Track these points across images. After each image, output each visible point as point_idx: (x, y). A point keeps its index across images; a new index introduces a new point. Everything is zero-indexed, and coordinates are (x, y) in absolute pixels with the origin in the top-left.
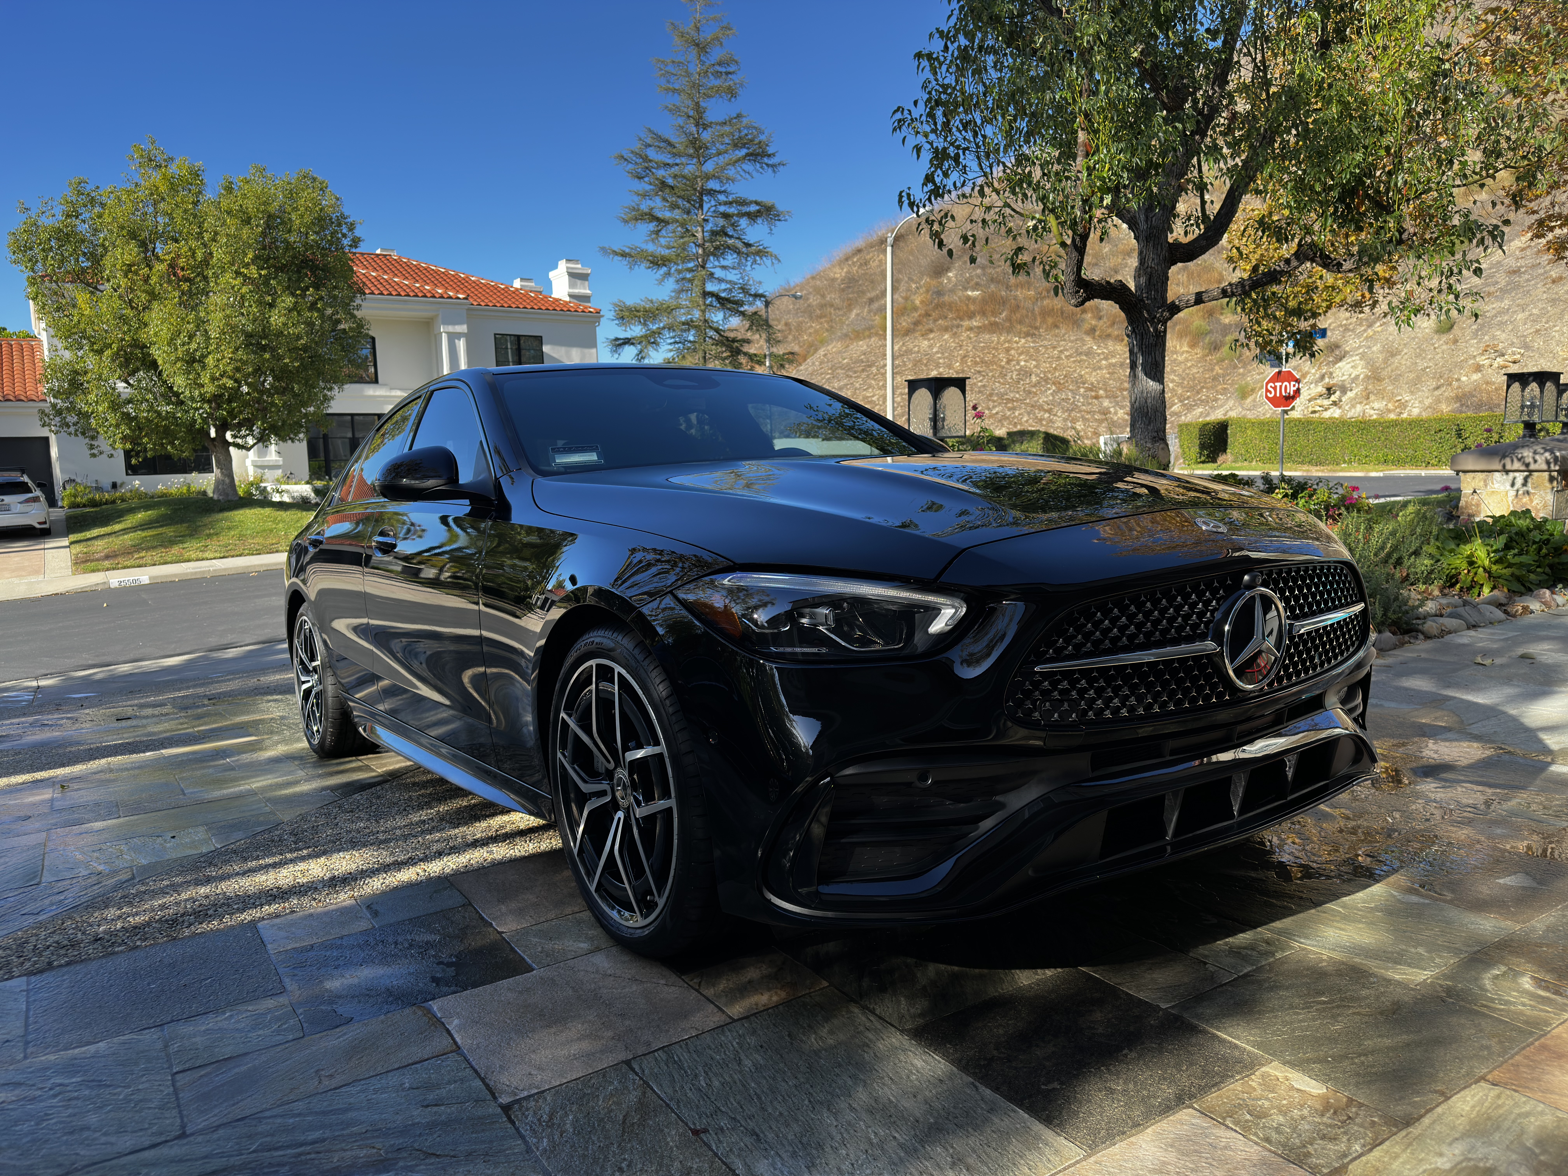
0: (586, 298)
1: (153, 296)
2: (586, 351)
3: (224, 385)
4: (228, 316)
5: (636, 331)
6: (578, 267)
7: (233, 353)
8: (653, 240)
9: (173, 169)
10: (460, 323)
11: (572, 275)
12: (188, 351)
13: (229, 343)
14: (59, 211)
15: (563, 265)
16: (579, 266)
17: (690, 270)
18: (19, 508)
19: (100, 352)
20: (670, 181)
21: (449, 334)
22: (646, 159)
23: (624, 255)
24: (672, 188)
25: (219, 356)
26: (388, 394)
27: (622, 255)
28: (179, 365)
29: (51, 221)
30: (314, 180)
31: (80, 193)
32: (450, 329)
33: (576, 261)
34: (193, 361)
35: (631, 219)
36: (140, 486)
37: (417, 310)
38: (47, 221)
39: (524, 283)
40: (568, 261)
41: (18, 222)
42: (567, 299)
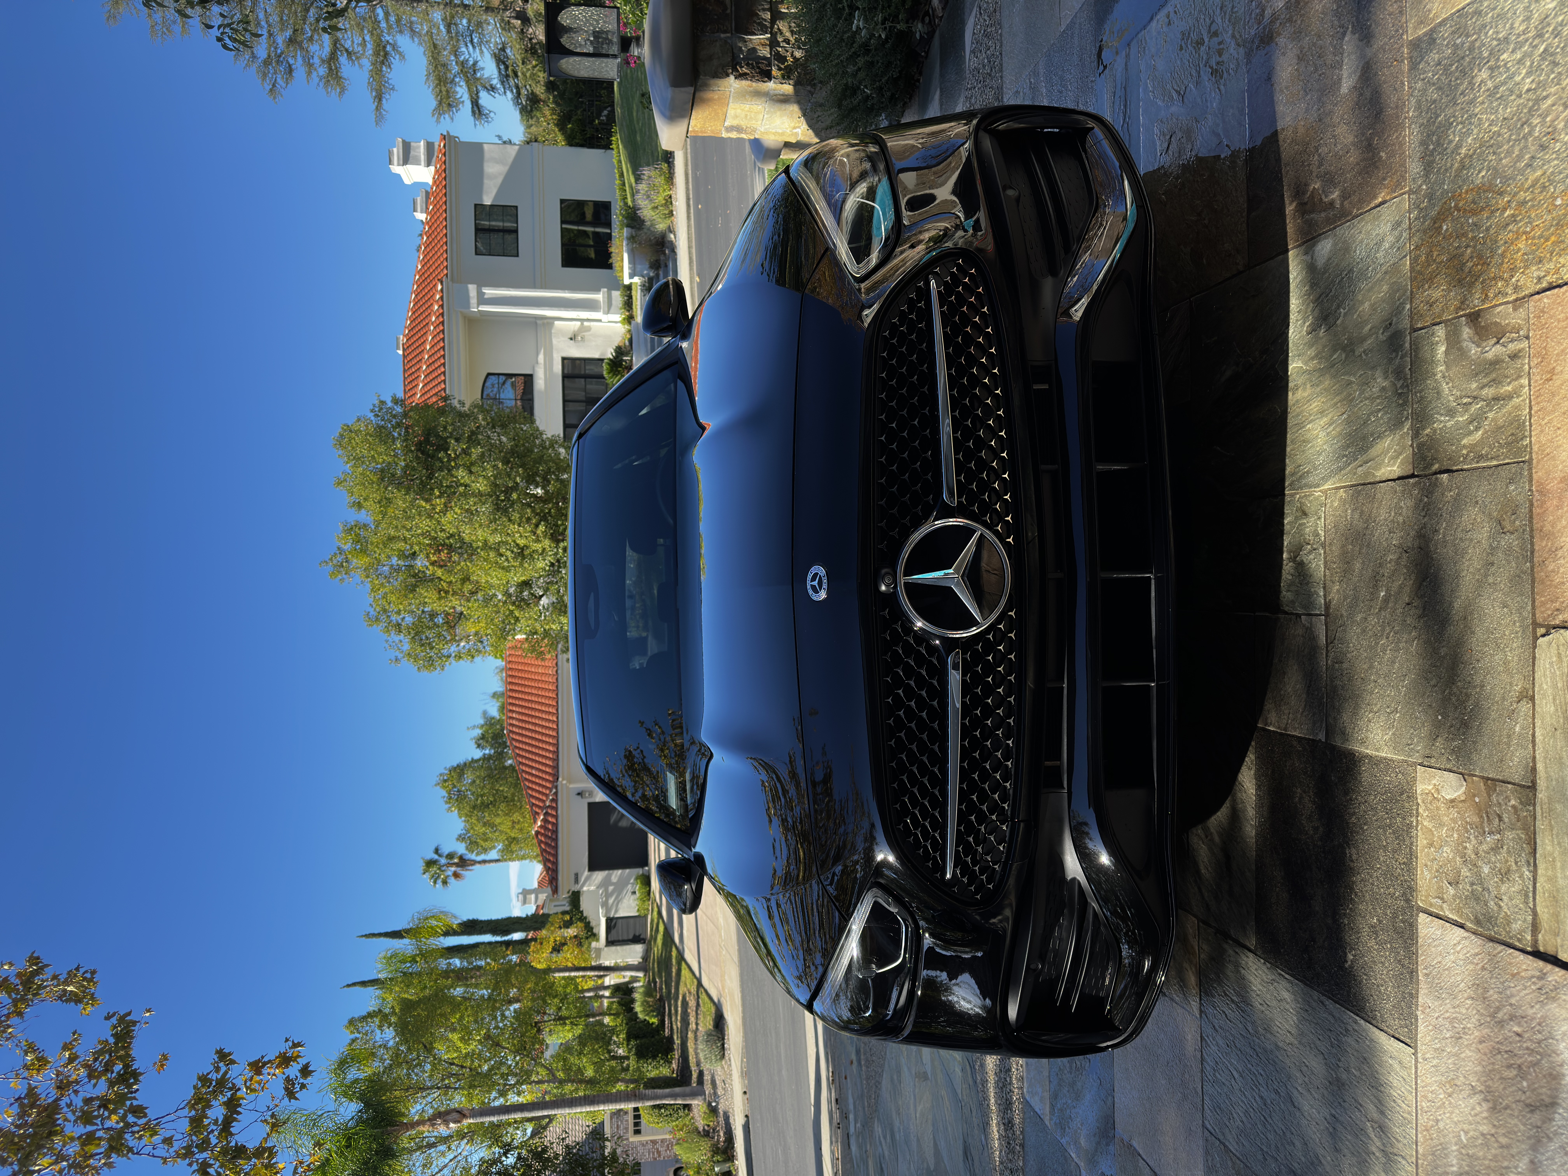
0: (430, 146)
1: (466, 579)
2: (487, 155)
3: (543, 532)
4: (481, 525)
5: (462, 91)
6: (397, 152)
7: (514, 524)
8: (358, 58)
9: (347, 547)
10: (467, 291)
11: (406, 160)
12: (513, 558)
13: (505, 526)
14: (395, 637)
15: (396, 169)
16: (395, 150)
17: (387, 14)
19: (517, 620)
20: (289, 33)
21: (479, 304)
22: (267, 62)
23: (379, 98)
24: (295, 31)
25: (517, 535)
26: (542, 366)
27: (380, 100)
28: (526, 565)
29: (405, 642)
30: (342, 436)
31: (377, 619)
32: (474, 301)
33: (390, 153)
34: (522, 553)
35: (338, 84)
37: (457, 333)
38: (406, 647)
39: (419, 209)
40: (391, 162)
41: (408, 666)
42: (432, 168)
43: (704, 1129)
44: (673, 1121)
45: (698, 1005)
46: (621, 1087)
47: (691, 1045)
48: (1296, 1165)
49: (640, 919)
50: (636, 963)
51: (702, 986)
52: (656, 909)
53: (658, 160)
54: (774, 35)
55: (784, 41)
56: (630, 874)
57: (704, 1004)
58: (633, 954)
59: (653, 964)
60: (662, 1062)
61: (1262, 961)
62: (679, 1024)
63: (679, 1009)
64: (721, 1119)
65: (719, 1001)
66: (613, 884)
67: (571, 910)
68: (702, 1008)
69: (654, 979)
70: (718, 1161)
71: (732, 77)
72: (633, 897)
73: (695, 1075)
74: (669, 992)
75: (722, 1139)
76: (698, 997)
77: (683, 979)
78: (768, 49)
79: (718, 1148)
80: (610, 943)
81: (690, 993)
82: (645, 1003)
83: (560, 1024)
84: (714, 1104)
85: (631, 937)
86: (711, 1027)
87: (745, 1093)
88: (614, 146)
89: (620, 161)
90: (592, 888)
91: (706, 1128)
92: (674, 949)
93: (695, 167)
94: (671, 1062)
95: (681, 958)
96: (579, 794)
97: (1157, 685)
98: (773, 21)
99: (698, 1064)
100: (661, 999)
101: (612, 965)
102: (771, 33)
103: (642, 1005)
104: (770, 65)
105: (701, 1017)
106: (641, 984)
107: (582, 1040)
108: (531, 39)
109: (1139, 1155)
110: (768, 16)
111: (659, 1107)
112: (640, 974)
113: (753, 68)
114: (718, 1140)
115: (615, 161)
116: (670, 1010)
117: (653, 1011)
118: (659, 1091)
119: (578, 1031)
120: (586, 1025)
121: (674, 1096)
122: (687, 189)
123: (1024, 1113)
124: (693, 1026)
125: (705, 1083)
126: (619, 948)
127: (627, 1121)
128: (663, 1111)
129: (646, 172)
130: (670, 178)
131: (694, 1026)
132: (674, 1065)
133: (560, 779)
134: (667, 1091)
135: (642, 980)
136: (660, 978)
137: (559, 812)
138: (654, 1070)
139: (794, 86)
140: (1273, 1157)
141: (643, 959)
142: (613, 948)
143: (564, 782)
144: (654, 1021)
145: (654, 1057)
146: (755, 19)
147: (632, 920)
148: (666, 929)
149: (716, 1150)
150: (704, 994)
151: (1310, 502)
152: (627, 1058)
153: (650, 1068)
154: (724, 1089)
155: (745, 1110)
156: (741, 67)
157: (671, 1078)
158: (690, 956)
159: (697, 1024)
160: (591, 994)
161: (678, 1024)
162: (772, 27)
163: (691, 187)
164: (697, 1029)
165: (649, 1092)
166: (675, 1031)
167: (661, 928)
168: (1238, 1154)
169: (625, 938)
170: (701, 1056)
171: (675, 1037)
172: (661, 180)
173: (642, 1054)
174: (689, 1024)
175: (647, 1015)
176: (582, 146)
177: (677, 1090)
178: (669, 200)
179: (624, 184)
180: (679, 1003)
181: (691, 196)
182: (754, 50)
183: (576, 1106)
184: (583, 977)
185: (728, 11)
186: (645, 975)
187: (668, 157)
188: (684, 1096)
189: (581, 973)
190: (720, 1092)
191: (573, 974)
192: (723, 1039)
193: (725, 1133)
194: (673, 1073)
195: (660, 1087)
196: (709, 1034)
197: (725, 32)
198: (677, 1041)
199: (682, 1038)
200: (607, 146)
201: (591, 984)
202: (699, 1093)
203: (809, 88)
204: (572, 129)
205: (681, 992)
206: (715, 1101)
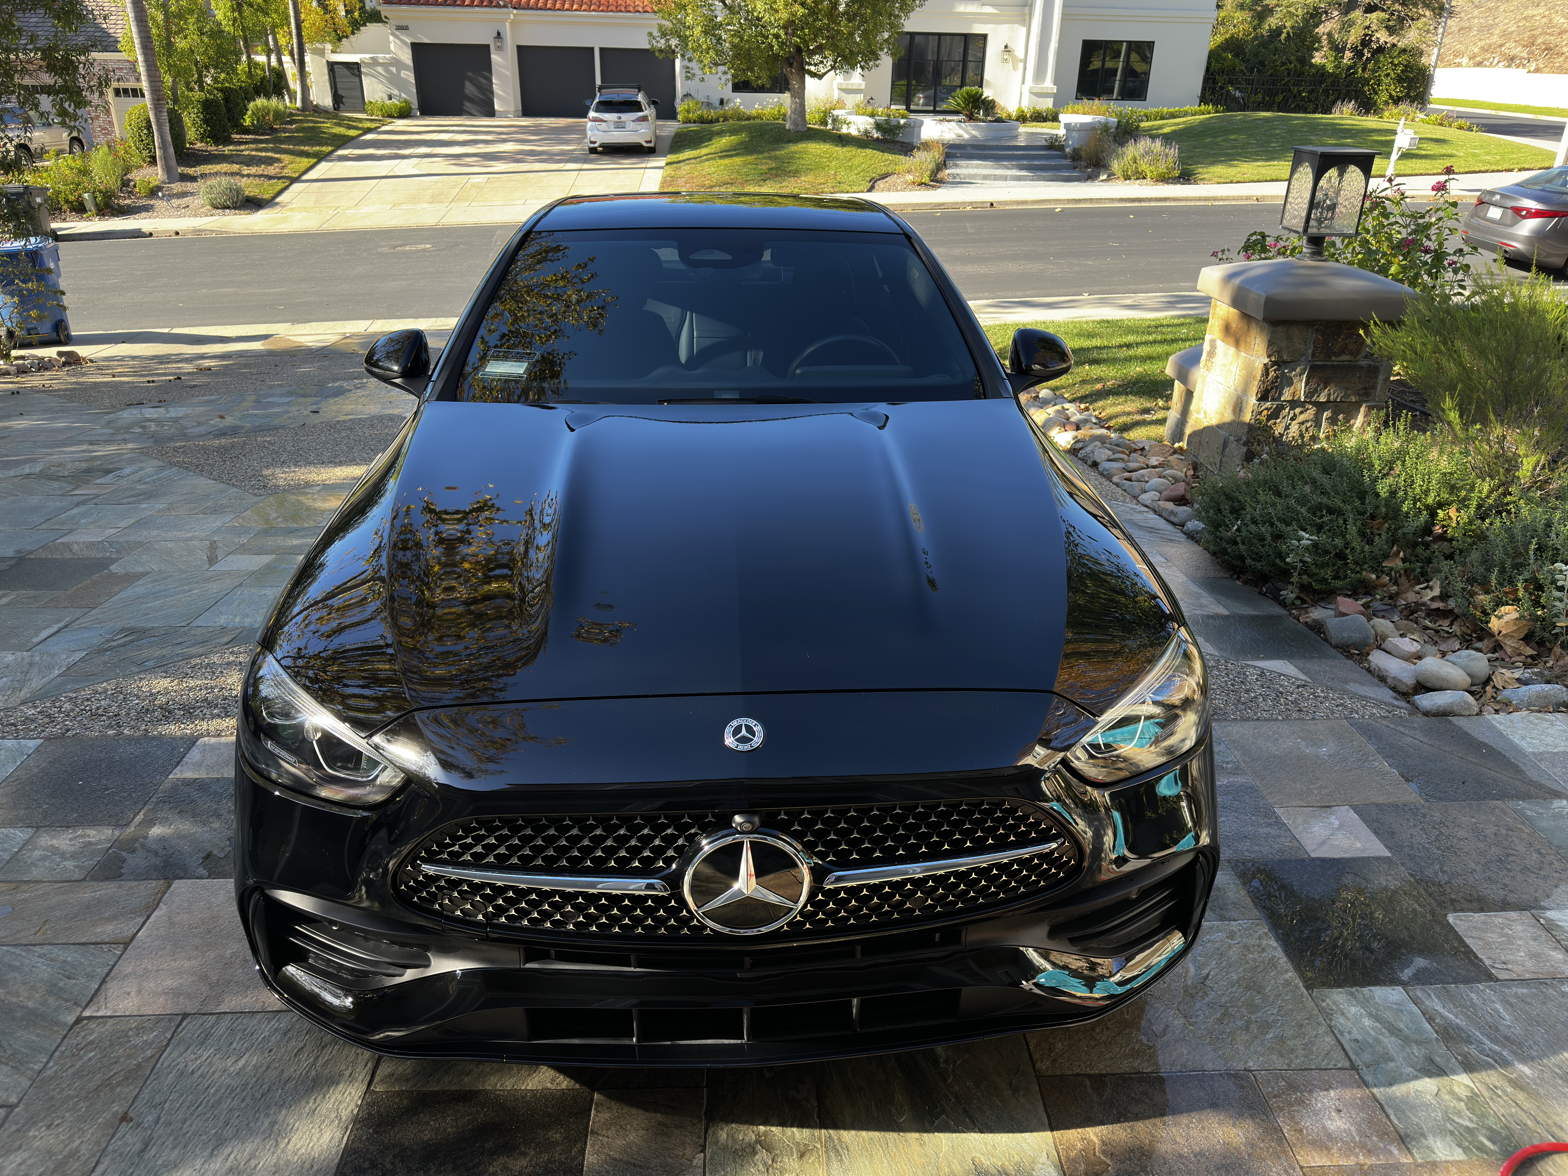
18: (631, 126)
36: (741, 104)
43: (130, 180)
44: (135, 142)
45: (270, 178)
46: (168, 80)
47: (224, 167)
48: (153, 1152)
49: (361, 104)
50: (311, 98)
51: (292, 183)
52: (373, 125)
53: (1183, 164)
54: (1302, 404)
55: (1295, 415)
56: (411, 96)
57: (271, 185)
58: (322, 96)
59: (312, 121)
60: (202, 130)
61: (359, 1102)
62: (247, 153)
63: (264, 154)
64: (144, 202)
65: (277, 204)
66: (398, 71)
67: (365, 12)
68: (267, 182)
69: (296, 121)
70: (95, 198)
71: (1266, 360)
72: (386, 97)
73: (190, 171)
74: (282, 141)
75: (122, 202)
76: (279, 178)
77: (298, 159)
78: (1290, 398)
79: (110, 197)
80: (332, 66)
81: (283, 168)
82: (266, 111)
83: (232, 6)
84: (160, 194)
85: (340, 92)
86: (246, 193)
87: (177, 233)
88: (1203, 107)
89: (1186, 114)
90: (392, 47)
91: (132, 183)
92: (330, 148)
93: (1172, 211)
94: (202, 142)
95: (321, 158)
96: (499, 34)
97: (633, 1046)
98: (1316, 404)
99: (203, 176)
100: (272, 130)
101: (307, 69)
102: (1305, 402)
103: (265, 108)
104: (1273, 400)
105: (257, 181)
106: (288, 104)
107: (217, 33)
108: (1326, 12)
109: (148, 918)
110: (1323, 399)
111: (149, 127)
112: (299, 104)
113: (1273, 382)
114: (119, 198)
115: (1187, 108)
116: (261, 141)
117: (258, 121)
118: (167, 128)
119: (228, 28)
120: (234, 37)
121: (163, 146)
122: (1150, 200)
123: (182, 738)
124: (246, 170)
125: (183, 184)
126: (327, 77)
127: (128, 80)
128: (145, 131)
129: (1173, 152)
130: (1164, 179)
131: (245, 172)
132: (199, 145)
133: (515, 11)
134: (169, 138)
135: (293, 106)
136: (297, 130)
137: (477, 9)
138: (191, 121)
139: (1249, 425)
140: (159, 1118)
141: (316, 106)
142: (326, 71)
143: (512, 16)
144: (247, 121)
145: (206, 121)
146: (1322, 385)
147: (359, 94)
148: (352, 138)
149: (108, 195)
150: (283, 185)
151: (813, 1162)
152: (202, 89)
153: (193, 115)
154: (178, 206)
155: (158, 232)
156: (1275, 371)
157: (183, 142)
158: (323, 169)
159: (249, 176)
160: (271, 43)
161: (247, 151)
162: (1310, 403)
163: (1153, 204)
164: (243, 176)
165: (165, 116)
166: (238, 148)
167: (352, 133)
168: (158, 1065)
169: (338, 86)
170: (212, 182)
171: (231, 148)
172: (1162, 169)
173: (208, 106)
174: (248, 166)
175: (253, 113)
176: (1208, 69)
177: (171, 150)
178: (1141, 176)
179: (1162, 118)
180: (270, 154)
181: (1143, 204)
182: (1290, 383)
183: (138, 26)
184: (290, 33)
185: (1333, 358)
186: (298, 109)
187: (1186, 177)
188: (165, 158)
189: (294, 31)
190: (175, 202)
191: (293, 21)
192: (235, 208)
193: (129, 206)
194: (191, 143)
195: (172, 129)
196: (239, 191)
197: (1313, 355)
198: (227, 150)
199: (231, 156)
200: (1203, 100)
201: (282, 41)
202: (171, 176)
203: (1244, 439)
204: (1225, 59)
205: (283, 156)
206: (164, 196)
